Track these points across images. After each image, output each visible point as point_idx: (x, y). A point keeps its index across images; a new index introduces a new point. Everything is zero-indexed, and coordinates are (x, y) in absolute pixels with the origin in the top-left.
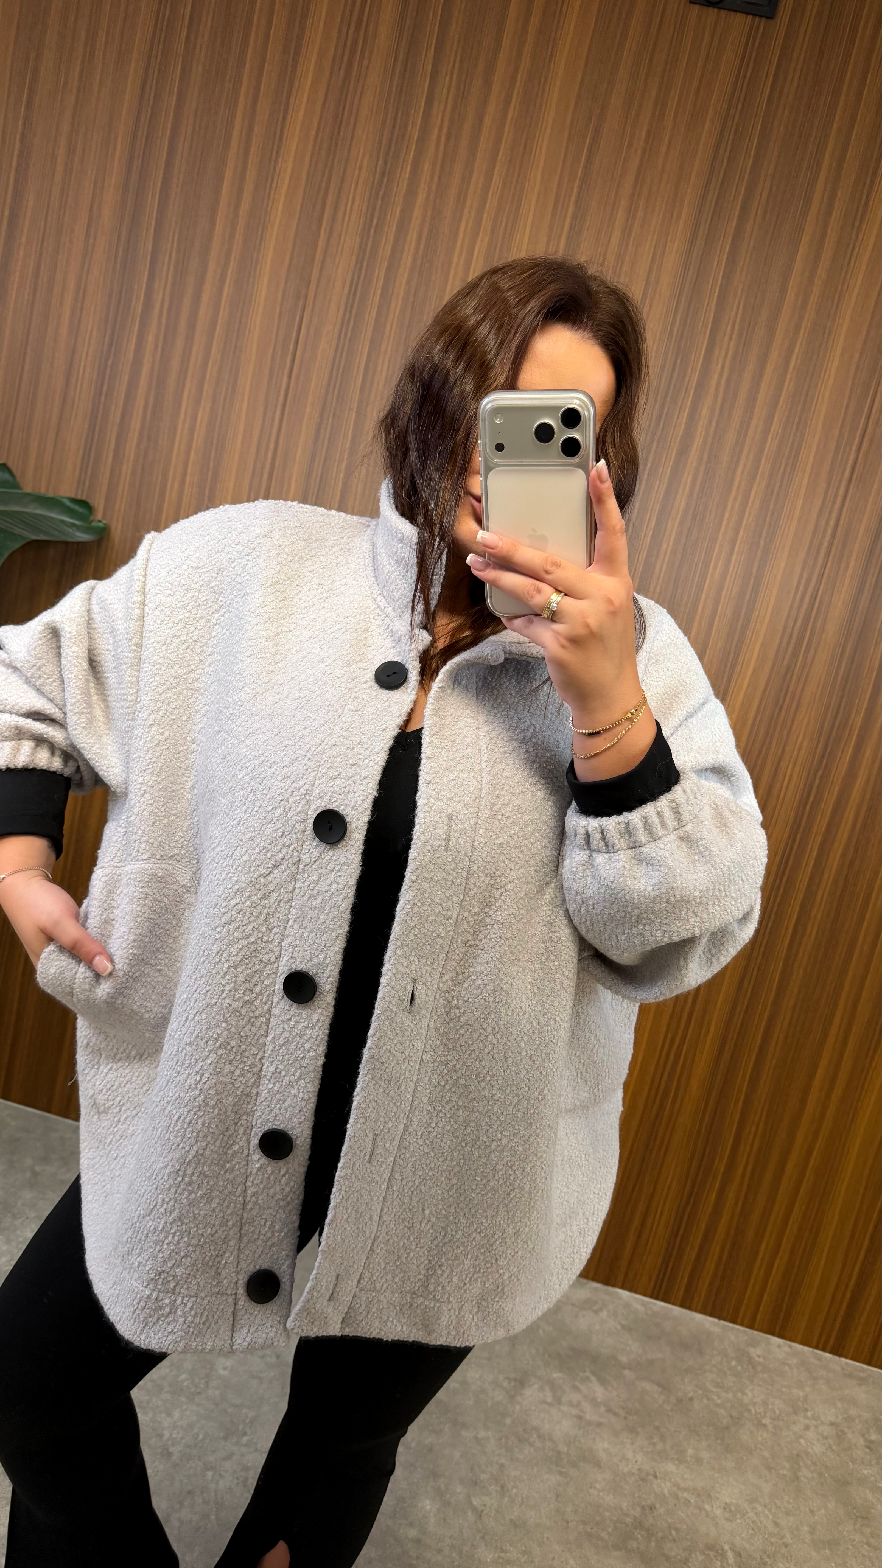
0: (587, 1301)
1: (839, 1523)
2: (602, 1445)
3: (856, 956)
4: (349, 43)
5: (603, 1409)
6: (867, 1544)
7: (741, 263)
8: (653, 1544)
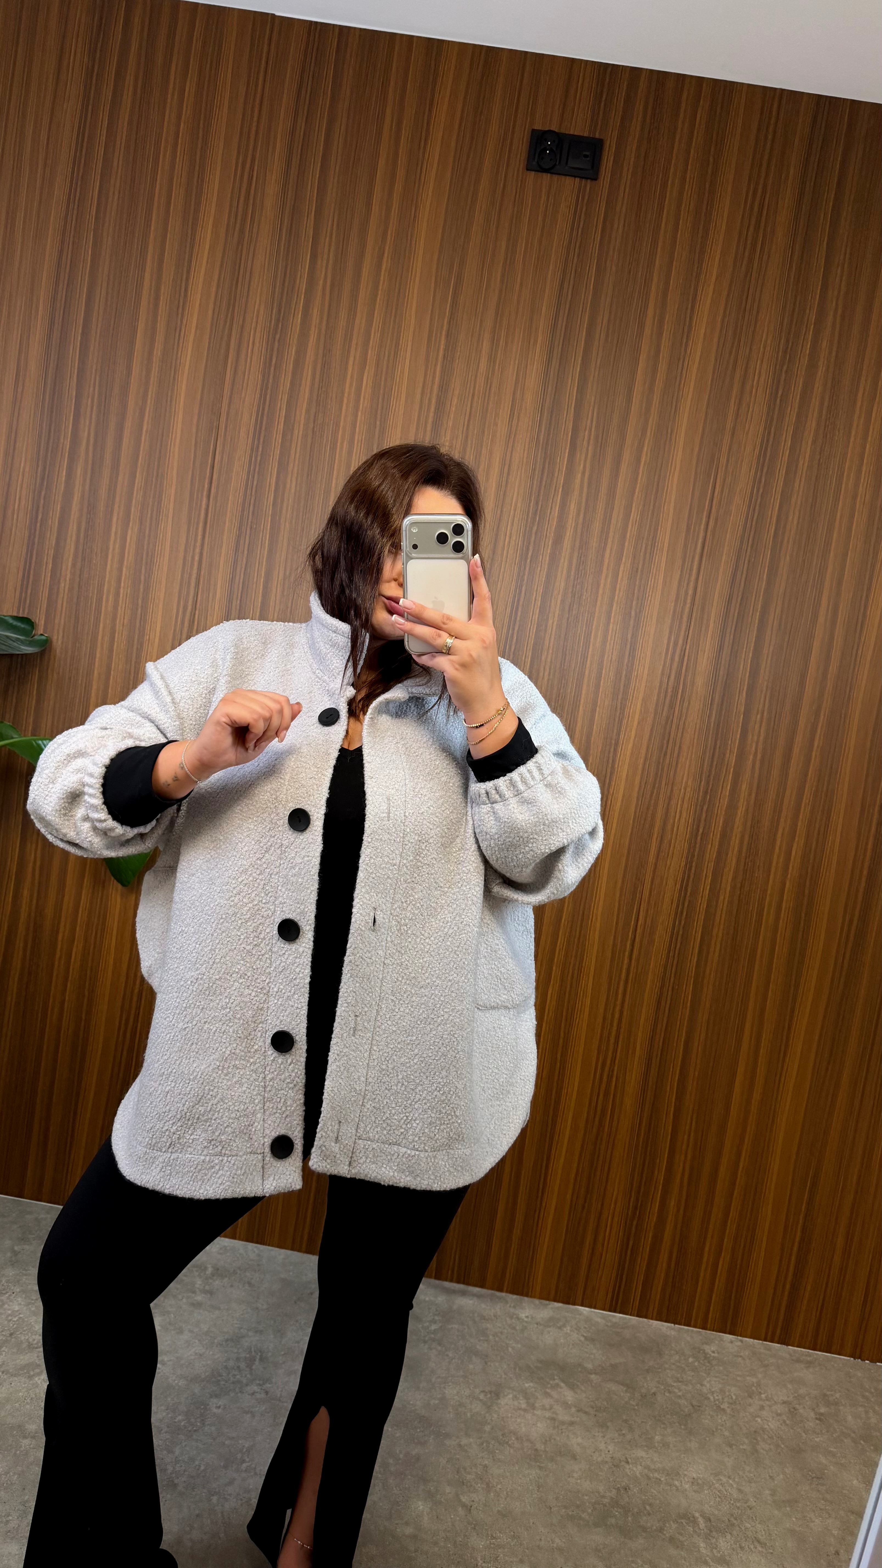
0: (551, 1319)
1: (797, 1485)
2: (576, 1441)
3: (757, 967)
4: (240, 214)
5: (573, 1410)
6: (823, 1499)
7: (591, 379)
8: (630, 1519)
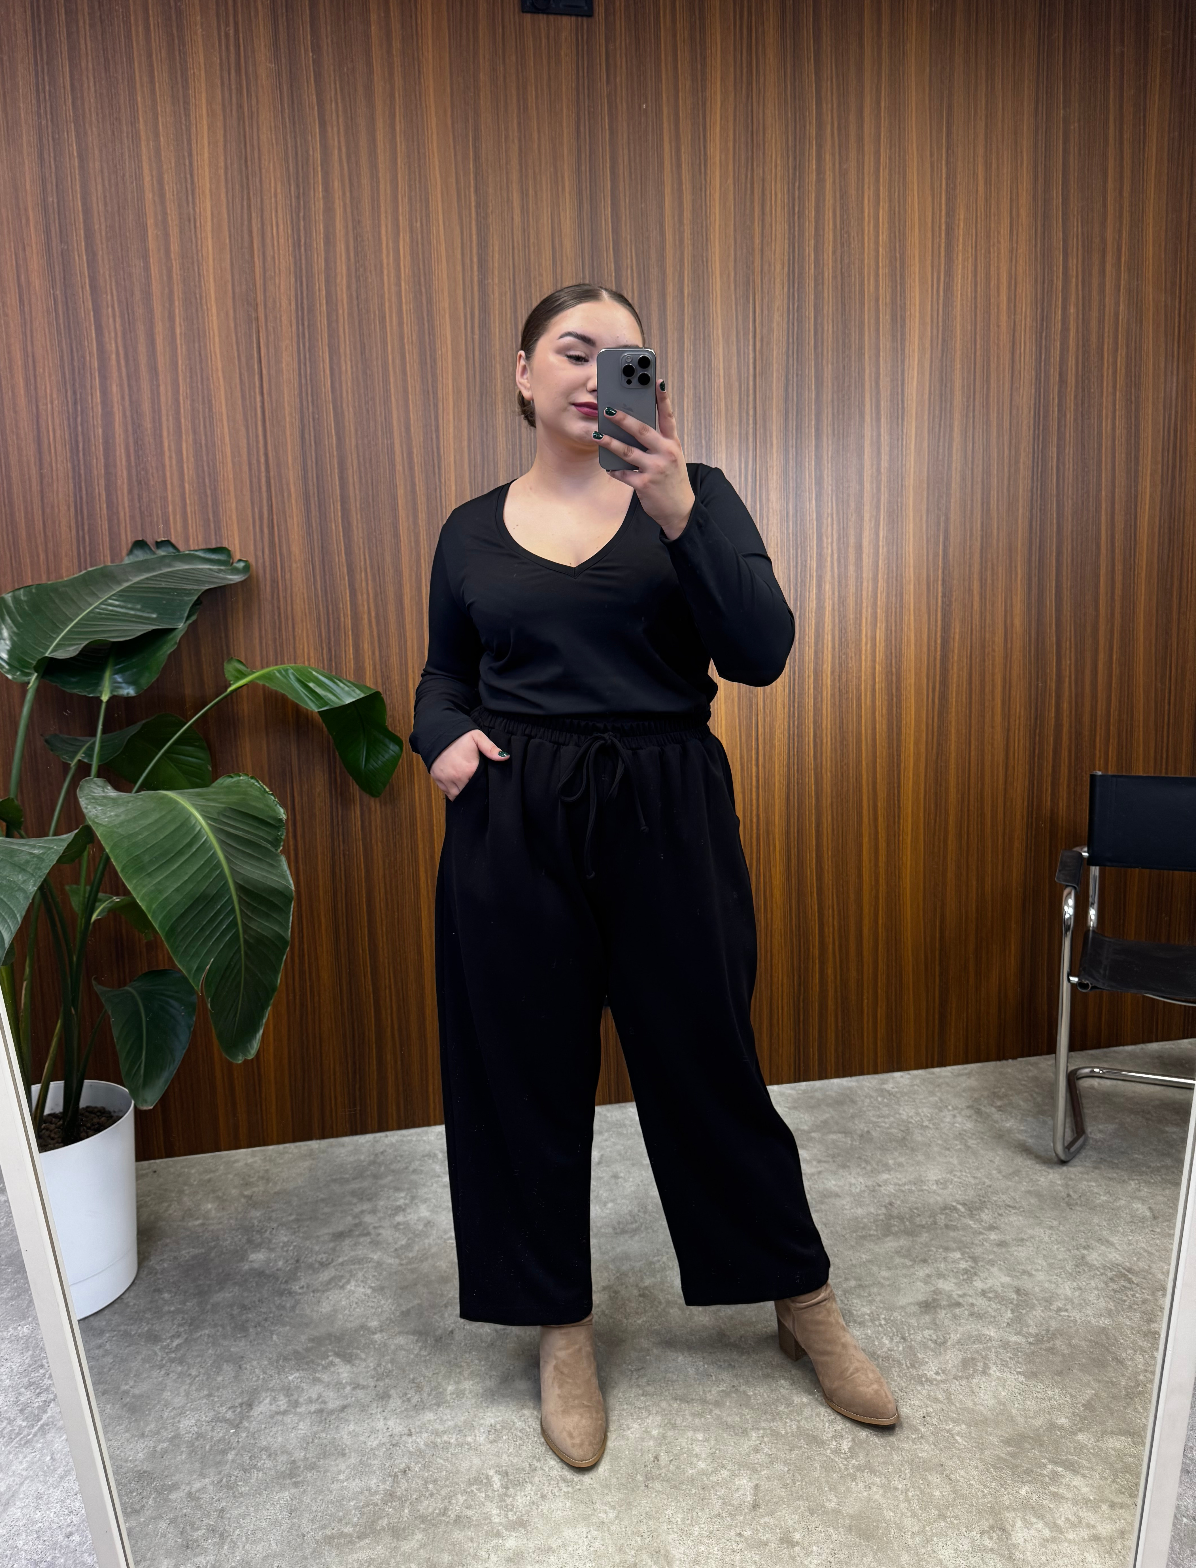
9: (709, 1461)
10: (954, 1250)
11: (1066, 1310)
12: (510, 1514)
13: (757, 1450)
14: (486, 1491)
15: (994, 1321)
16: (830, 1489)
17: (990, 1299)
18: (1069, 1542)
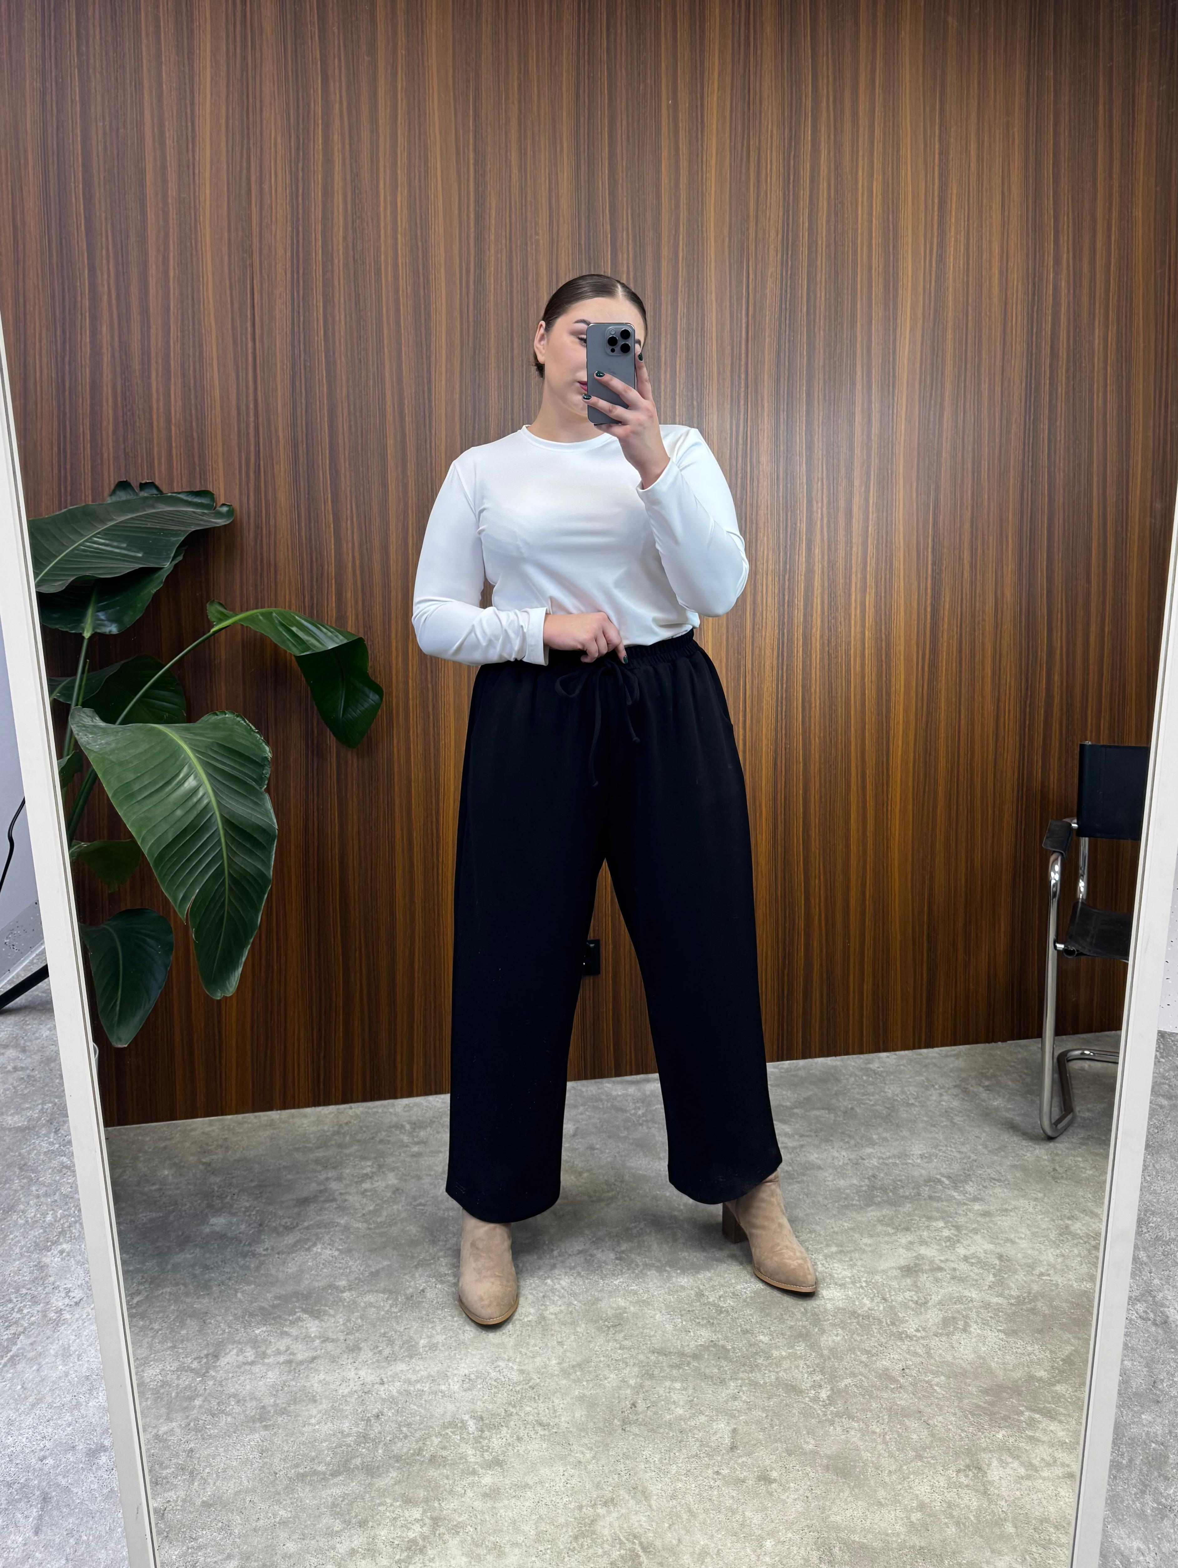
9: (687, 1407)
10: (937, 1219)
11: (1049, 1275)
12: (486, 1455)
13: (735, 1398)
14: (461, 1434)
15: (976, 1284)
16: (808, 1433)
17: (972, 1264)
18: (1044, 1479)
